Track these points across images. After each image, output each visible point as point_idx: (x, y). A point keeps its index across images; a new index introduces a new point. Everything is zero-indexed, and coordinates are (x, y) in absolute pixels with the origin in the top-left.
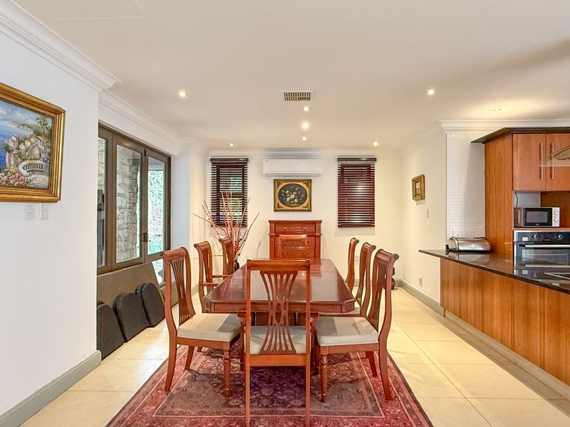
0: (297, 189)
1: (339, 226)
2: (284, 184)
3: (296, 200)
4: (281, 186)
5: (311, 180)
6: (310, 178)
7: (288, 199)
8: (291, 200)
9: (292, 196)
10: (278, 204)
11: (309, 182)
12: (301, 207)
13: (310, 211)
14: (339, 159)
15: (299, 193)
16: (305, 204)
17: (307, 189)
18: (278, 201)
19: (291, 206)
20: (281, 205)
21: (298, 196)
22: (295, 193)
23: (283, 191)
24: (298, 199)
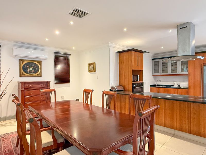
0: (34, 65)
1: (55, 84)
2: (26, 62)
3: (33, 71)
4: (24, 63)
5: (41, 61)
6: (41, 60)
7: (28, 70)
8: (30, 71)
9: (31, 69)
10: (22, 73)
11: (40, 62)
12: (36, 75)
13: (41, 76)
14: (55, 53)
15: (35, 67)
16: (38, 73)
17: (39, 66)
18: (22, 71)
19: (30, 74)
20: (24, 73)
21: (34, 69)
22: (32, 67)
23: (25, 66)
24: (34, 70)
